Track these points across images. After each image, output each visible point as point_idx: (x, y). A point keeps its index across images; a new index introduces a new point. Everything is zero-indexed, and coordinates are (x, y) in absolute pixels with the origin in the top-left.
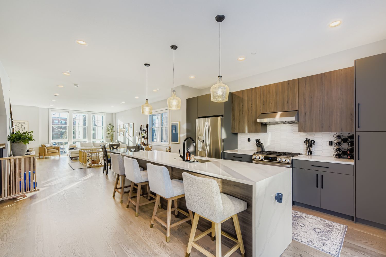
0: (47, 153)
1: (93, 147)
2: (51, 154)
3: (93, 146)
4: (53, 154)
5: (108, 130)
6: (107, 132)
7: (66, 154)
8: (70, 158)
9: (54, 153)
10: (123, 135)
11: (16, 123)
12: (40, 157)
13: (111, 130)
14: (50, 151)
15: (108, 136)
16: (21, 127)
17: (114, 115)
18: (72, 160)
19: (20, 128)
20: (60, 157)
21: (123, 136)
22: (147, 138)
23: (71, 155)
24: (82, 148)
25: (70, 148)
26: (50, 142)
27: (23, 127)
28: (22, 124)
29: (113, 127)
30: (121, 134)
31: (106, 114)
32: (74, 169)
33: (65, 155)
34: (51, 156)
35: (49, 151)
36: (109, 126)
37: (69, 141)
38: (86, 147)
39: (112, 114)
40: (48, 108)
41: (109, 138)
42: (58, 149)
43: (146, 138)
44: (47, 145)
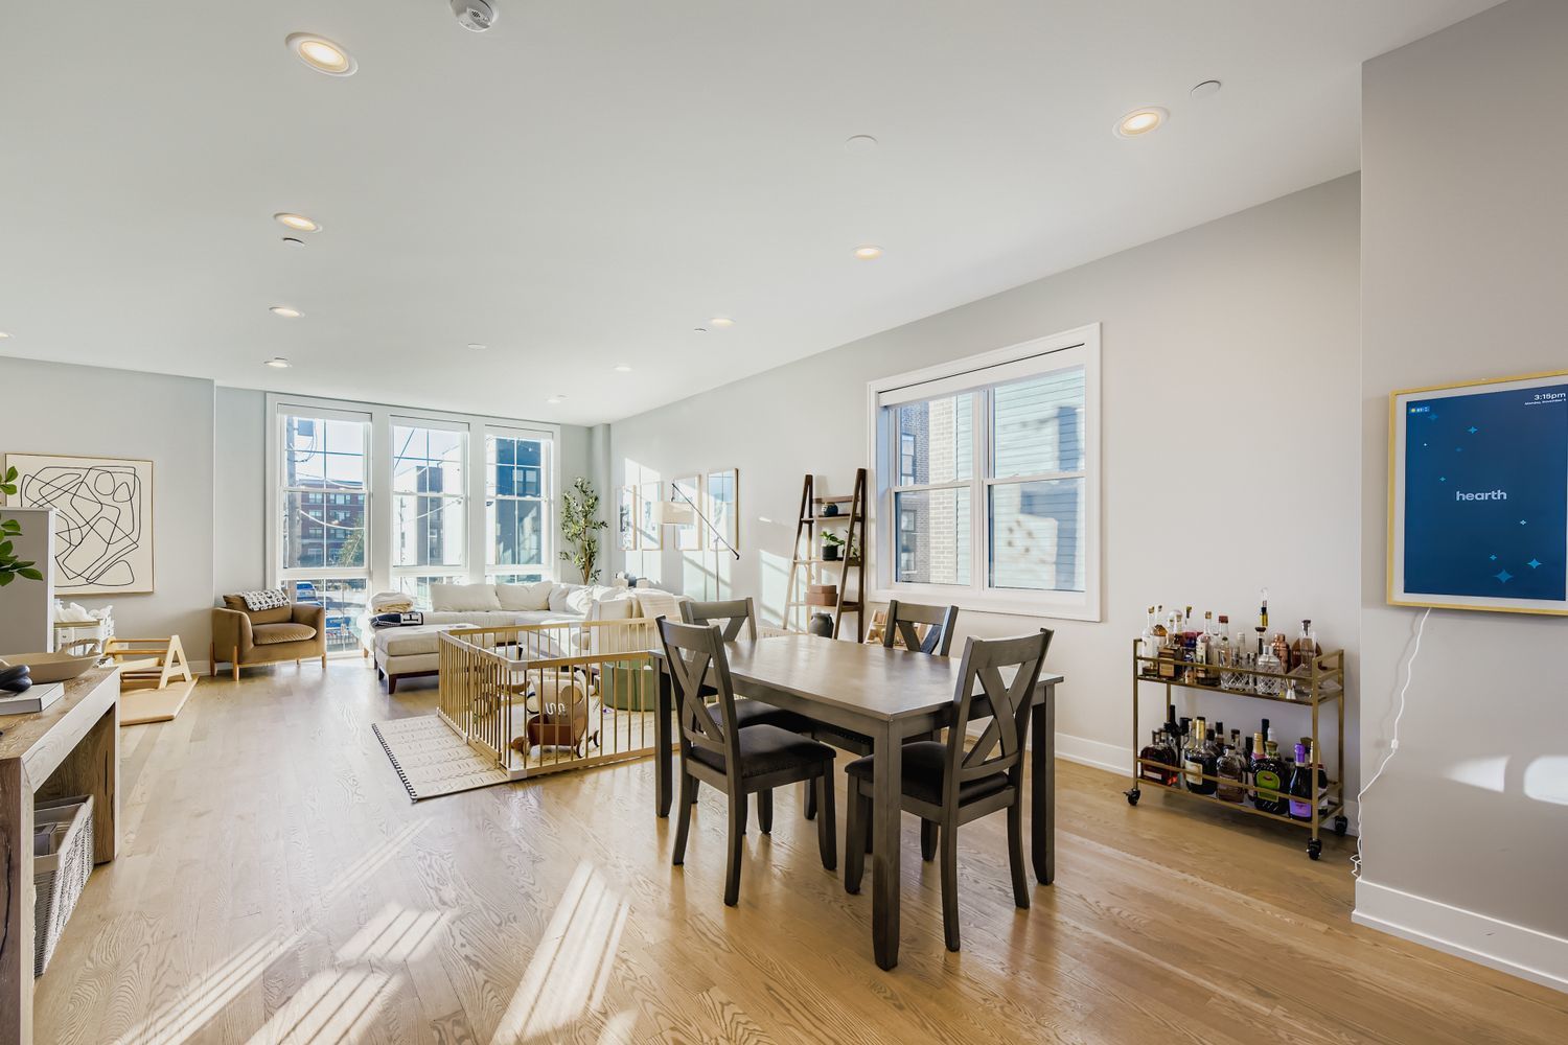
0: (252, 645)
1: (497, 609)
2: (275, 650)
3: (498, 604)
4: (288, 650)
5: (569, 517)
6: (564, 526)
7: (357, 648)
8: (381, 675)
9: (290, 648)
10: (657, 546)
11: (84, 472)
12: (218, 667)
13: (585, 517)
14: (272, 635)
15: (569, 547)
16: (114, 492)
17: (599, 436)
18: (392, 691)
19: (107, 500)
20: (324, 666)
21: (662, 548)
22: (859, 561)
23: (388, 662)
24: (440, 613)
25: (381, 618)
26: (274, 585)
27: (122, 494)
28: (119, 478)
29: (596, 499)
30: (643, 538)
31: (557, 430)
32: (420, 796)
33: (355, 651)
34: (277, 663)
35: (264, 634)
36: (576, 493)
37: (370, 573)
38: (460, 611)
39: (590, 430)
40: (265, 393)
41: (576, 561)
42: (314, 620)
43: (851, 562)
44: (255, 600)
